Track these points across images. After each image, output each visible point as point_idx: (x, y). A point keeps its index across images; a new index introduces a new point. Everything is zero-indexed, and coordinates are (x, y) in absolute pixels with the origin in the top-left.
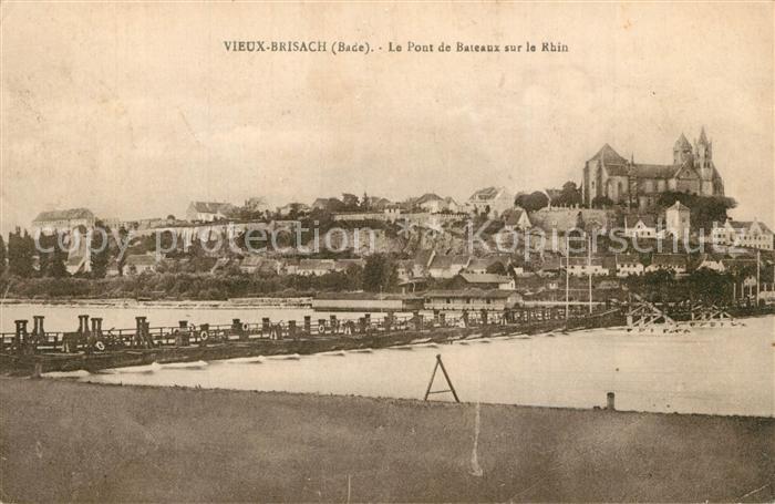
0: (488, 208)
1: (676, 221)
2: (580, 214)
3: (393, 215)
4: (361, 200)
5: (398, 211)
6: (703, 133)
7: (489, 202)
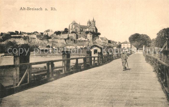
0: (48, 34)
1: (89, 36)
2: (68, 35)
3: (26, 35)
4: (19, 32)
5: (27, 34)
6: (94, 19)
7: (48, 33)
